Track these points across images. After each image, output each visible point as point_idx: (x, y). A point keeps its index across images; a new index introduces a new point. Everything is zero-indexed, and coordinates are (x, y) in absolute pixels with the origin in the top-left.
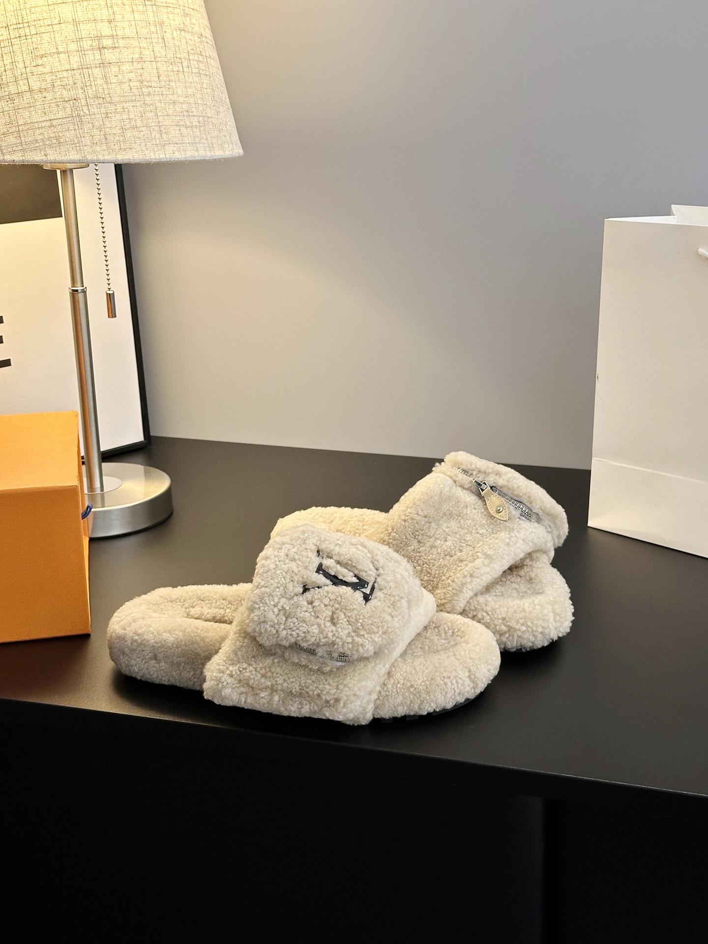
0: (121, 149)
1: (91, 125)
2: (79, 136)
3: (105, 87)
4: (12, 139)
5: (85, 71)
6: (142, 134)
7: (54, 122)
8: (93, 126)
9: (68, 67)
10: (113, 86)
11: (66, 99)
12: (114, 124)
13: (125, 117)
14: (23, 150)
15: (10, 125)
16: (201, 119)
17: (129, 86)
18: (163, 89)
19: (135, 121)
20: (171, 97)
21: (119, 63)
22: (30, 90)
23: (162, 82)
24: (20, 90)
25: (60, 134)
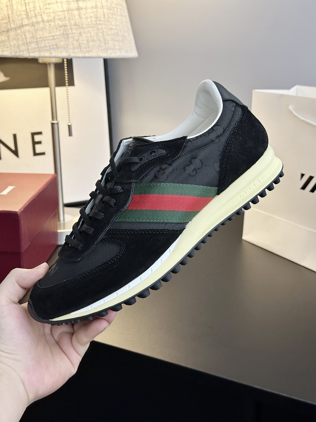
0: (87, 51)
1: (72, 39)
2: (67, 44)
3: (79, 20)
4: (33, 45)
5: (70, 12)
6: (96, 44)
7: (55, 37)
8: (74, 40)
9: (61, 10)
10: (83, 20)
11: (61, 26)
12: (83, 38)
13: (89, 35)
14: (40, 51)
15: (33, 39)
16: (123, 38)
17: (91, 20)
18: (106, 22)
19: (94, 37)
20: (110, 26)
21: (86, 8)
22: (43, 21)
23: (106, 19)
24: (38, 21)
25: (58, 43)
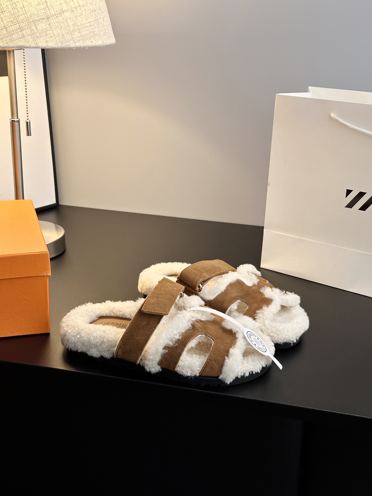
4: (76, 34)
11: (93, 11)
22: (79, 6)
24: (75, 5)
